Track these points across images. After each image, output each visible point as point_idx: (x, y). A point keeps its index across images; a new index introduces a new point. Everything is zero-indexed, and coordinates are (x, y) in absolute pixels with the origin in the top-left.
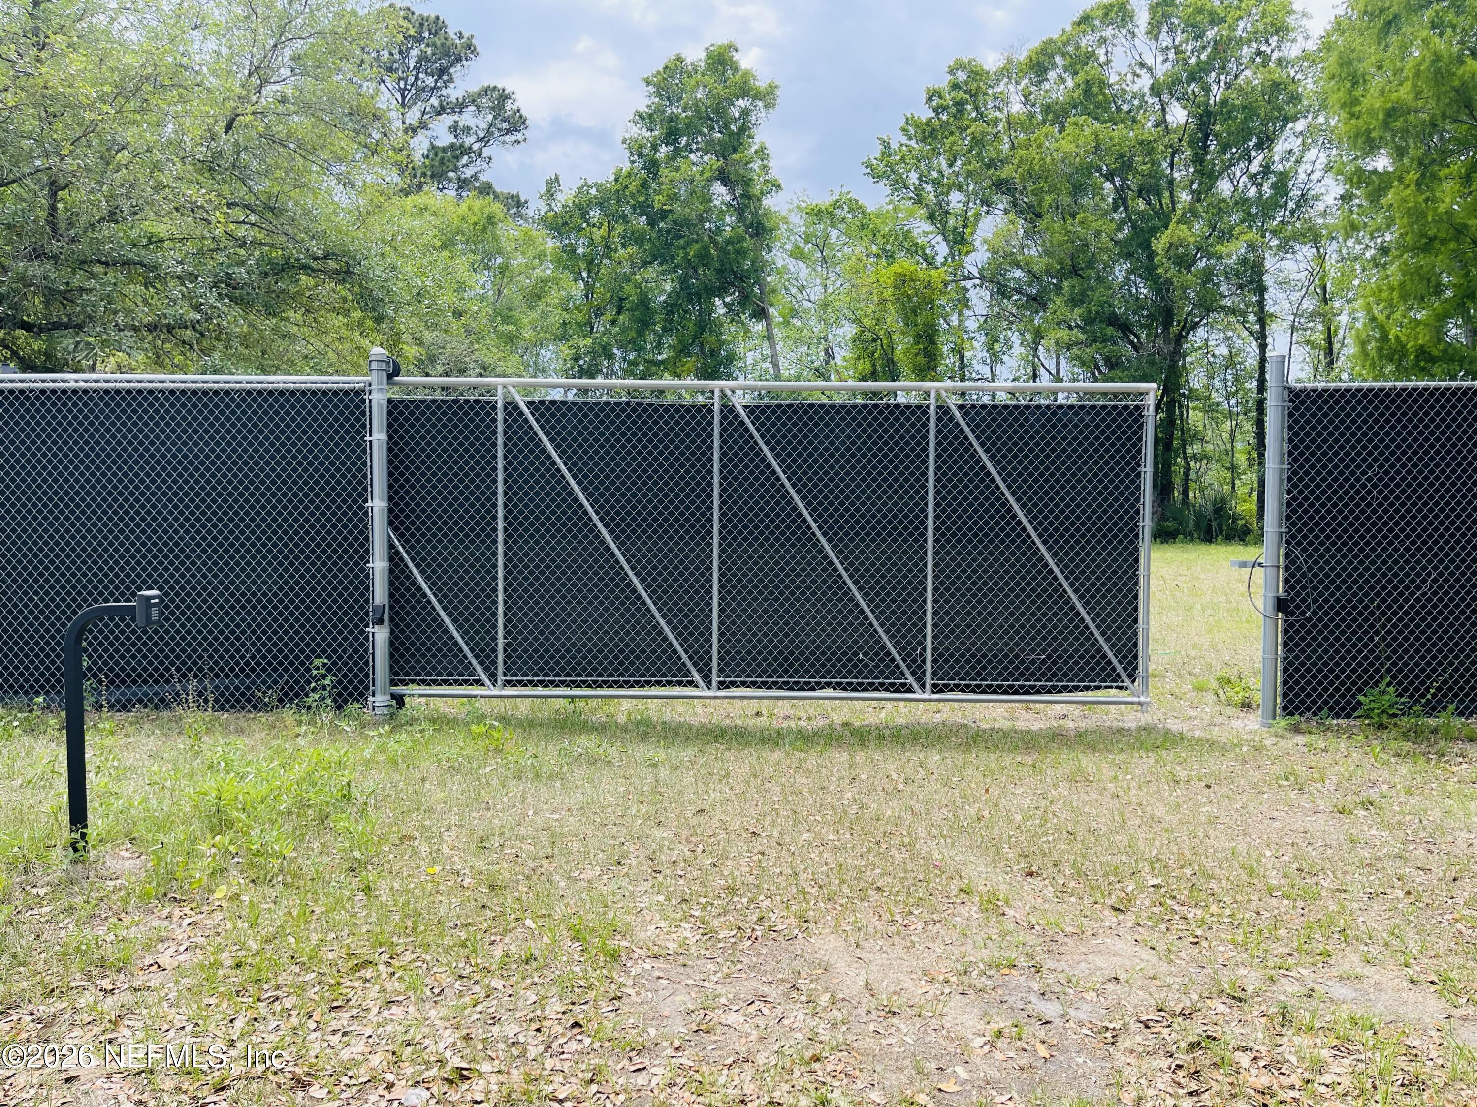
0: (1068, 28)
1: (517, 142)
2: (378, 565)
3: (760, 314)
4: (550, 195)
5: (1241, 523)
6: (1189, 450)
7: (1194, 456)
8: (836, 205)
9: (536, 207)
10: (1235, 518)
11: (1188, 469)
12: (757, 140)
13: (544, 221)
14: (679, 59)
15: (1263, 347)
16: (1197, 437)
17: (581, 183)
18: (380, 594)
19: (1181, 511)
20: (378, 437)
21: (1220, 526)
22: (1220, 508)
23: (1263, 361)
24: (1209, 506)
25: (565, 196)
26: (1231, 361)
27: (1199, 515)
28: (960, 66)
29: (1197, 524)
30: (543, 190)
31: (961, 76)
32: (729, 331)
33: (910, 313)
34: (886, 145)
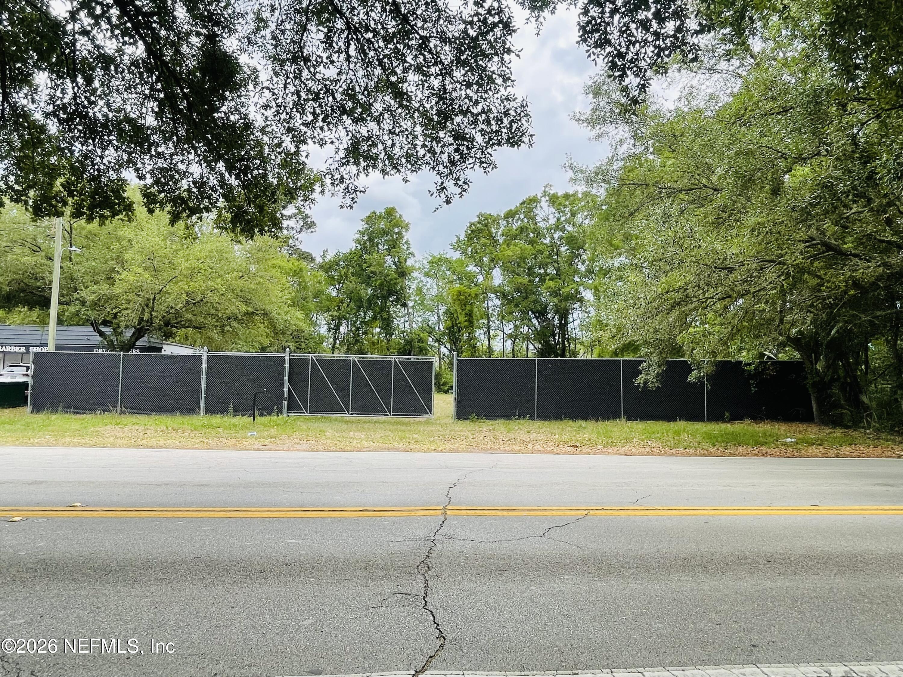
0: (518, 205)
2: (286, 389)
3: (405, 305)
4: (324, 256)
9: (319, 260)
12: (405, 238)
13: (321, 267)
14: (374, 213)
17: (337, 251)
18: (286, 395)
20: (287, 365)
25: (330, 257)
28: (481, 214)
30: (322, 254)
31: (482, 218)
32: (392, 310)
33: (463, 304)
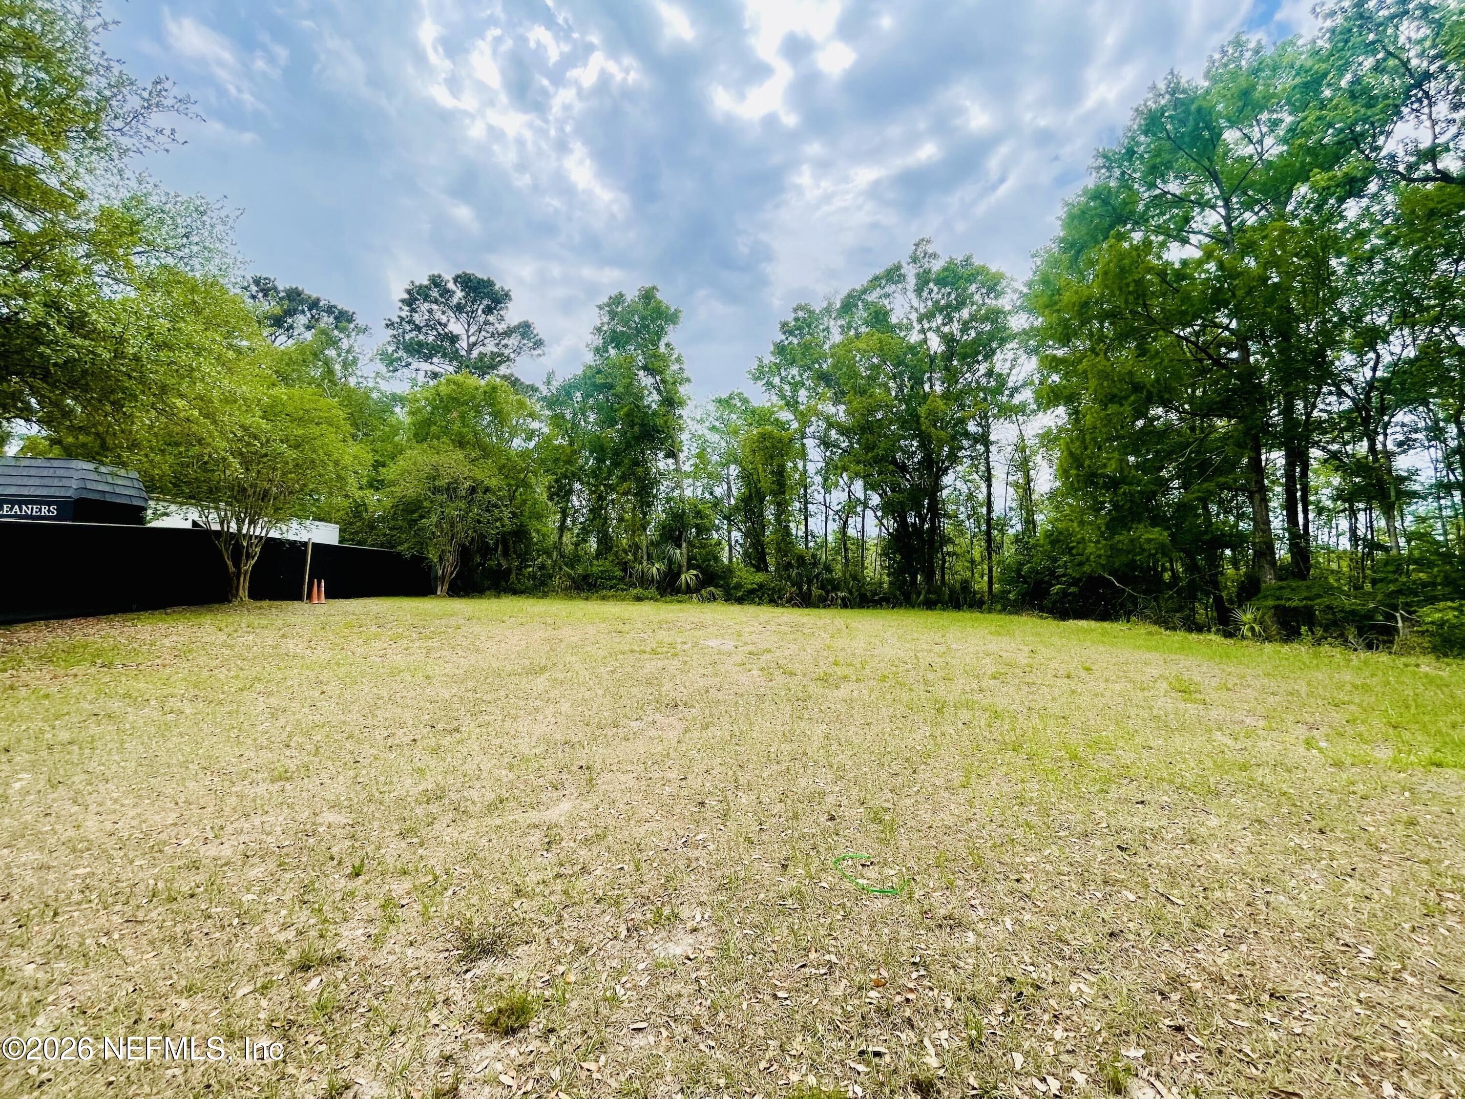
1: (540, 355)
4: (549, 383)
5: (978, 596)
6: (945, 549)
7: (948, 553)
8: (731, 397)
10: (975, 593)
11: (944, 562)
14: (620, 295)
15: (989, 486)
16: (950, 541)
19: (940, 588)
21: (965, 598)
22: (965, 585)
23: (989, 494)
24: (958, 585)
26: (970, 497)
27: (952, 591)
28: (800, 307)
29: (950, 596)
30: (546, 380)
31: (801, 314)
33: (769, 457)
34: (761, 361)
